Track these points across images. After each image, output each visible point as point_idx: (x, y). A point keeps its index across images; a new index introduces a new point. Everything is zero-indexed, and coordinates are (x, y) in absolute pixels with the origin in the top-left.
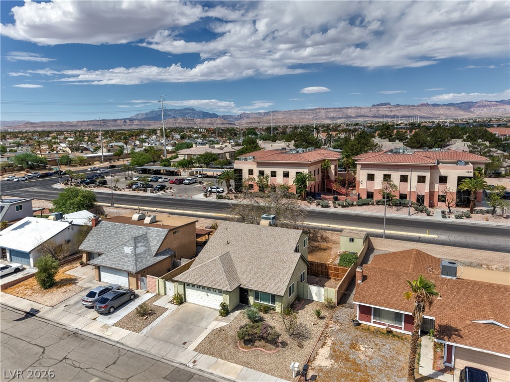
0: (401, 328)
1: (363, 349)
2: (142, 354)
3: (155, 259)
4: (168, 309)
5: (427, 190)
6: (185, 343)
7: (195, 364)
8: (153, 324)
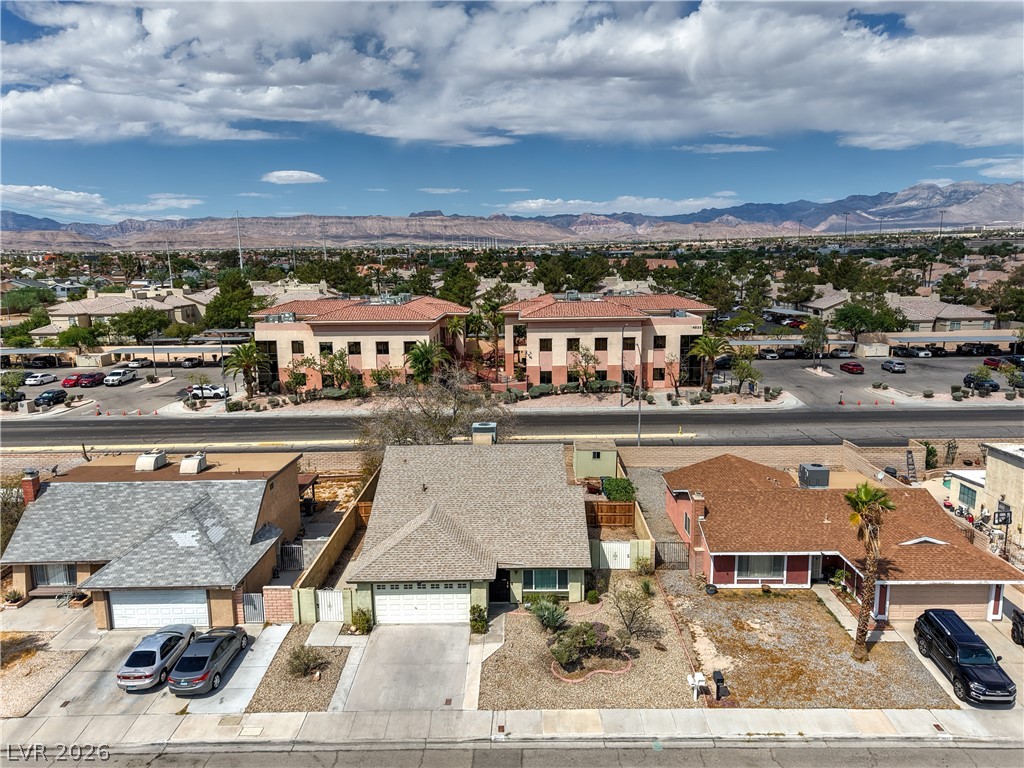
0: (781, 582)
1: (757, 626)
2: (375, 747)
3: (257, 549)
4: (350, 648)
5: (638, 362)
6: (448, 702)
7: (506, 732)
8: (344, 684)
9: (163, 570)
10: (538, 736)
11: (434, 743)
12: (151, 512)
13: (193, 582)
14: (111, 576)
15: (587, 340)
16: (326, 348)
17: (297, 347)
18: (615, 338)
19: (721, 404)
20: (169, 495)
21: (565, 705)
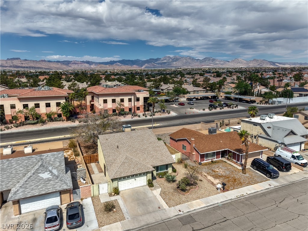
0: (215, 159)
1: (218, 170)
3: (68, 175)
4: (117, 200)
5: (133, 105)
6: (159, 208)
7: (182, 211)
8: (124, 211)
9: (42, 188)
10: (191, 210)
11: (166, 219)
12: (21, 169)
13: (56, 190)
14: (21, 194)
15: (118, 99)
16: (25, 106)
17: (13, 107)
18: (126, 99)
19: (158, 116)
20: (26, 161)
21: (190, 200)
